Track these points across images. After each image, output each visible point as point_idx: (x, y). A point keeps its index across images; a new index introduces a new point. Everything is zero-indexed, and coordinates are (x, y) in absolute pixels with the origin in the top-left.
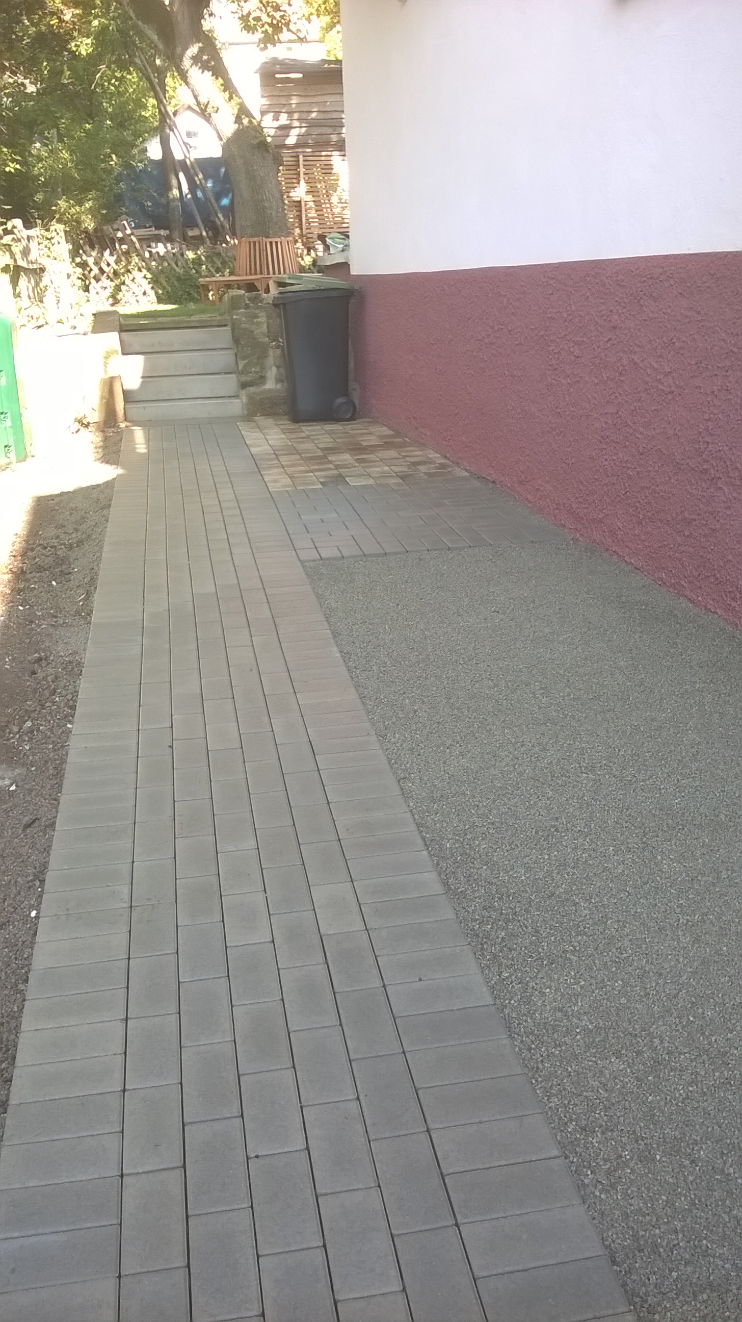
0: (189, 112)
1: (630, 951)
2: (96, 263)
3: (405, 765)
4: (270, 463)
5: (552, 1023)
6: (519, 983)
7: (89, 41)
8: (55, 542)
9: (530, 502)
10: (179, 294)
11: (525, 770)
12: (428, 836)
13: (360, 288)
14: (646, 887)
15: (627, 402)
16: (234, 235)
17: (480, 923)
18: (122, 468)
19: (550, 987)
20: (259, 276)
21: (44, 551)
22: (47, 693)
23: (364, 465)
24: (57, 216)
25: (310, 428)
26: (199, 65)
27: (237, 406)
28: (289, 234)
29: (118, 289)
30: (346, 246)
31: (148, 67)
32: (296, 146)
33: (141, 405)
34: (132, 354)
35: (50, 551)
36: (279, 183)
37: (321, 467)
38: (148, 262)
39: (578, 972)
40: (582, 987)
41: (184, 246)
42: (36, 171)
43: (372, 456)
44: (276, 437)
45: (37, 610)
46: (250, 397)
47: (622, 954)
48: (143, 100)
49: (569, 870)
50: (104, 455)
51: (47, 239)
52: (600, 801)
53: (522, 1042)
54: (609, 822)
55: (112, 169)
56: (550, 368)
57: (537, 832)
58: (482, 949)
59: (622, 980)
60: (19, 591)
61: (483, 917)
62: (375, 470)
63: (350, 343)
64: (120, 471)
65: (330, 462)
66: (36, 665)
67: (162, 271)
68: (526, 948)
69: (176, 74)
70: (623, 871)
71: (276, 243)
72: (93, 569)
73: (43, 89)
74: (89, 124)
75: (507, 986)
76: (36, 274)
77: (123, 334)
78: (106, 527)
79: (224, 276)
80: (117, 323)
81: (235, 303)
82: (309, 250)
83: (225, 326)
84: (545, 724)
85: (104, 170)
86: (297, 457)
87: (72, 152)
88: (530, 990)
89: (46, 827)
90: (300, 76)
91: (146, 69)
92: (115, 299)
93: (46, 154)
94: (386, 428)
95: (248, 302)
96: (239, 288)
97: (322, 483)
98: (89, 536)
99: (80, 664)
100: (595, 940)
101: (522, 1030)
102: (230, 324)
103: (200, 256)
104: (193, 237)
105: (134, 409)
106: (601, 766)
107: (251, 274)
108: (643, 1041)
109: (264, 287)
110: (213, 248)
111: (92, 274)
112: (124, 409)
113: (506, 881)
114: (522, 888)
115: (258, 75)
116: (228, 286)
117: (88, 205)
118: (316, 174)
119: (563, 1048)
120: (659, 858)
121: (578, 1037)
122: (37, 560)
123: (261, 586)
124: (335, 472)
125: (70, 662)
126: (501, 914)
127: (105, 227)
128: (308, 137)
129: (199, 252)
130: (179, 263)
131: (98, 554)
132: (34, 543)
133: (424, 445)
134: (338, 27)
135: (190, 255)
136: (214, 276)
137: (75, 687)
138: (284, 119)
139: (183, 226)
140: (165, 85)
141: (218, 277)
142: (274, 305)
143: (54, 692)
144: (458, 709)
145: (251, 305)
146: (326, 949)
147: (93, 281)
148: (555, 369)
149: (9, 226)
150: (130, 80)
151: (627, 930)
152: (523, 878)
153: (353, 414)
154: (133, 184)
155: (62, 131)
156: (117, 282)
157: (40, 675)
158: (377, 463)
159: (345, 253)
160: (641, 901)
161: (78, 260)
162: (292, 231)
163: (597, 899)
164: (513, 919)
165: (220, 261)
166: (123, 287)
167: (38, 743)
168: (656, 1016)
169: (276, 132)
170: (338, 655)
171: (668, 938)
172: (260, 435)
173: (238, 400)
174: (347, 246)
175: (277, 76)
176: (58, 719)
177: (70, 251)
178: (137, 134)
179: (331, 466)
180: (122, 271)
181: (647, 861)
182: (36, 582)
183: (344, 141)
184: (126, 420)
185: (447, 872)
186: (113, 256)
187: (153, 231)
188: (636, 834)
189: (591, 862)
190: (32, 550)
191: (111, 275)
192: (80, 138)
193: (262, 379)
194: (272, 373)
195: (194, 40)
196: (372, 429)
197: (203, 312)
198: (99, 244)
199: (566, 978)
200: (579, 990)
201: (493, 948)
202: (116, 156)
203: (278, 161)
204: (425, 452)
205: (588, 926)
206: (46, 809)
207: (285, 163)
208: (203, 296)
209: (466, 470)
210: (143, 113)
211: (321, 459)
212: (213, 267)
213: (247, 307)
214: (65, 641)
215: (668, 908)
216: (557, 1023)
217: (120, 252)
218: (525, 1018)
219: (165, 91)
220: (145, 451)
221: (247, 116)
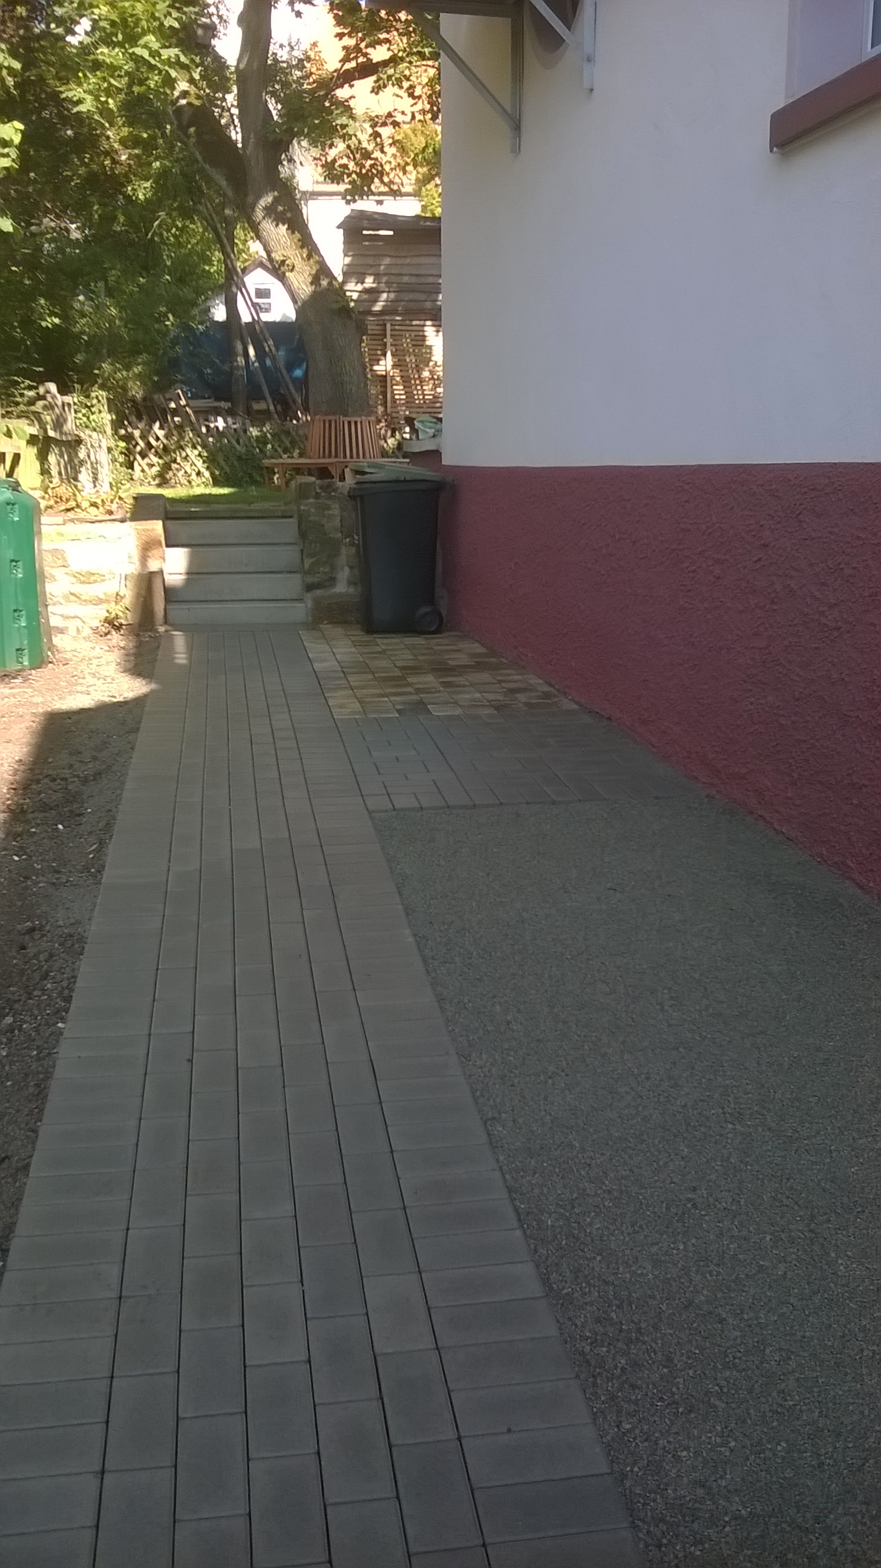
0: (259, 270)
1: (797, 1398)
2: (143, 437)
3: (494, 1100)
4: (336, 683)
5: (690, 1505)
6: (646, 1440)
7: (148, 184)
8: (66, 773)
9: (654, 747)
10: (239, 475)
11: (651, 1115)
12: (522, 1206)
13: (453, 481)
14: (817, 1299)
15: (780, 636)
16: (306, 410)
17: (591, 1344)
18: (157, 683)
19: (687, 1449)
20: (335, 460)
21: (52, 784)
22: (37, 976)
23: (452, 689)
24: (100, 381)
25: (385, 641)
26: (273, 216)
27: (300, 611)
28: (371, 411)
29: (167, 467)
30: (438, 431)
31: (214, 215)
32: (382, 313)
33: (185, 606)
34: (177, 546)
35: (59, 784)
36: (361, 354)
37: (399, 690)
38: (204, 438)
39: (726, 1427)
40: (732, 1450)
41: (248, 422)
42: (77, 329)
43: (460, 679)
44: (344, 650)
45: (36, 862)
46: (317, 602)
47: (786, 1400)
48: (208, 253)
49: (712, 1267)
50: (136, 665)
51: (87, 406)
52: (751, 1165)
53: (649, 1532)
54: (764, 1197)
55: (168, 330)
56: (682, 588)
57: (668, 1208)
58: (595, 1384)
59: (787, 1441)
60: (16, 836)
61: (596, 1334)
62: (465, 697)
63: (438, 544)
64: (153, 686)
65: (409, 685)
66: (27, 937)
67: (221, 449)
68: (654, 1384)
69: (246, 225)
70: (785, 1273)
71: (356, 423)
72: (110, 811)
73: (93, 235)
74: (144, 278)
75: (629, 1444)
76: (70, 446)
77: (168, 522)
78: (131, 758)
79: (293, 457)
80: (162, 510)
81: (303, 492)
82: (393, 431)
83: (292, 517)
84: (677, 1049)
85: (159, 331)
86: (370, 676)
87: (121, 308)
88: (660, 1452)
89: (18, 1170)
90: (391, 233)
91: (212, 219)
92: (163, 481)
93: (91, 310)
94: (477, 645)
95: (319, 491)
96: (310, 474)
97: (399, 711)
98: (110, 767)
99: (82, 940)
100: (749, 1377)
101: (649, 1514)
102: (296, 516)
103: (265, 434)
104: (259, 412)
105: (177, 612)
106: (751, 1114)
107: (324, 457)
108: (817, 1538)
109: (339, 472)
110: (282, 425)
111: (138, 449)
112: (165, 610)
113: (628, 1280)
114: (649, 1292)
115: (341, 231)
116: (298, 470)
117: (137, 370)
118: (405, 345)
119: (707, 1546)
120: (833, 1255)
121: (727, 1529)
122: (43, 795)
123: (318, 843)
124: (415, 697)
125: (71, 936)
126: (621, 1331)
127: (156, 397)
128: (397, 303)
129: (264, 429)
130: (241, 441)
131: (118, 791)
132: (41, 774)
133: (524, 668)
134: (438, 181)
135: (254, 432)
136: (281, 457)
137: (73, 970)
138: (369, 282)
139: (247, 399)
140: (233, 237)
141: (285, 459)
142: (349, 496)
143: (45, 976)
144: (565, 1022)
145: (323, 494)
146: (381, 1376)
147: (138, 457)
148: (689, 591)
149: (41, 390)
150: (194, 230)
151: (793, 1364)
152: (650, 1276)
153: (440, 625)
154: (191, 348)
155: (111, 283)
156: (167, 459)
157: (31, 951)
158: (467, 689)
159: (437, 440)
160: (811, 1319)
161: (123, 432)
162: (375, 410)
163: (751, 1315)
164: (637, 1339)
165: (289, 440)
166: (174, 466)
167: (18, 1047)
168: (835, 1498)
169: (359, 296)
170: (411, 939)
171: (848, 1378)
172: (327, 648)
173: (302, 605)
174: (440, 431)
175: (365, 232)
176: (48, 1014)
177: (112, 421)
178: (199, 292)
179: (409, 689)
180: (173, 447)
181: (816, 1258)
182: (38, 825)
183: (440, 309)
184: (166, 623)
185: (549, 1263)
186: (163, 429)
187: (211, 403)
188: (800, 1216)
189: (741, 1256)
190: (38, 782)
191: (160, 451)
192: (131, 294)
193: (332, 581)
194: (344, 574)
195: (269, 188)
196: (462, 645)
197: (264, 498)
198: (149, 416)
199: (709, 1435)
200: (727, 1454)
201: (610, 1384)
202: (173, 316)
203: (362, 330)
204: (525, 676)
205: (739, 1355)
206: (20, 1143)
207: (369, 332)
208: (267, 478)
209: (577, 703)
210: (207, 268)
211: (398, 681)
212: (280, 446)
213: (317, 496)
214: (66, 906)
215: (847, 1332)
216: (697, 1505)
217: (172, 425)
218: (653, 1495)
219: (233, 244)
220: (184, 661)
221: (327, 277)
